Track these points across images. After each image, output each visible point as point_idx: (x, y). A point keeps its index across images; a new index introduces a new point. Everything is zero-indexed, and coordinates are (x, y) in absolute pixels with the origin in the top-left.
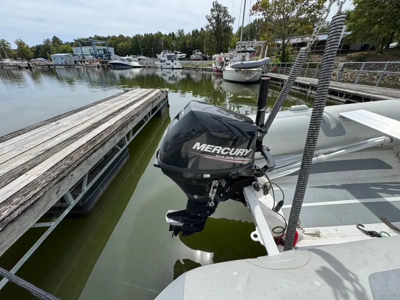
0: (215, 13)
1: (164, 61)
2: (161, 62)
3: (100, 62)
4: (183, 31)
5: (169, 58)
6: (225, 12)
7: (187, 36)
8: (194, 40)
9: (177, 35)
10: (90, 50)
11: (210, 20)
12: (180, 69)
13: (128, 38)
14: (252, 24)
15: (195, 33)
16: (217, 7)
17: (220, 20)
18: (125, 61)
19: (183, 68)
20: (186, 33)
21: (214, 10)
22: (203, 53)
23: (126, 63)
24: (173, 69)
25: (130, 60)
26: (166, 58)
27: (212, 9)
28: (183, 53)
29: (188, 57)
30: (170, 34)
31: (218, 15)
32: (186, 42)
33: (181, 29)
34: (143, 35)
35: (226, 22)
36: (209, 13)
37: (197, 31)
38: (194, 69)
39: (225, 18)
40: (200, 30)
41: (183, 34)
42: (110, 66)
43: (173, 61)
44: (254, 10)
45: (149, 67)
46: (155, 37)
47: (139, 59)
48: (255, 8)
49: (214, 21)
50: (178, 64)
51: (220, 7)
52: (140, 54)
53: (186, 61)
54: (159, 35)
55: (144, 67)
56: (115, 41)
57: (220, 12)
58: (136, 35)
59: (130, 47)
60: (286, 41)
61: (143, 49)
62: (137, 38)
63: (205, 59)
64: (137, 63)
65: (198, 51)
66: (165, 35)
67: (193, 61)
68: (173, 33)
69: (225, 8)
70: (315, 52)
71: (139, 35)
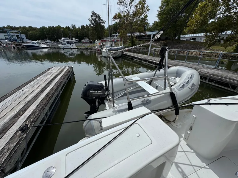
0: (94, 18)
1: (65, 44)
2: (63, 44)
3: (15, 45)
4: (75, 26)
5: (68, 42)
6: (99, 17)
7: (78, 28)
8: (83, 31)
9: (71, 28)
10: (5, 36)
11: (91, 21)
12: (76, 49)
13: (36, 29)
14: (115, 24)
15: (83, 27)
16: (94, 14)
17: (97, 21)
18: (36, 44)
19: (77, 49)
20: (77, 27)
21: (93, 16)
22: (89, 39)
23: (37, 45)
24: (71, 49)
25: (40, 44)
26: (65, 43)
27: (91, 16)
28: (76, 39)
29: (80, 41)
30: (66, 27)
31: (95, 19)
32: (78, 32)
33: (73, 25)
34: (48, 27)
35: (100, 23)
36: (90, 17)
37: (84, 26)
38: (85, 49)
39: (99, 20)
40: (85, 26)
41: (75, 28)
42: (24, 47)
43: (70, 44)
44: (114, 19)
45: (54, 48)
46: (56, 29)
47: (46, 42)
48: (115, 17)
49: (93, 22)
50: (74, 46)
51: (96, 15)
52: (46, 39)
53: (79, 44)
54: (59, 28)
55: (51, 48)
56: (25, 30)
57: (96, 17)
58: (42, 27)
59: (38, 34)
60: (132, 34)
61: (48, 36)
62: (43, 29)
63: (91, 43)
64: (45, 45)
65: (86, 38)
66: (63, 27)
67: (83, 44)
68: (68, 27)
69: (99, 15)
70: (147, 40)
71: (44, 27)
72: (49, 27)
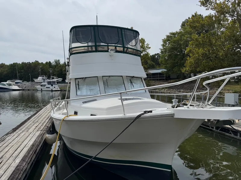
1: (45, 85)
2: (42, 86)
4: (59, 61)
5: (49, 83)
7: (63, 64)
9: (54, 64)
12: (58, 91)
18: (5, 85)
19: (61, 90)
20: (62, 62)
23: (7, 87)
24: (52, 91)
25: (10, 85)
26: (46, 83)
28: (59, 77)
29: (63, 81)
30: (47, 63)
32: (62, 69)
33: (57, 59)
34: (21, 63)
41: (59, 63)
43: (52, 85)
45: (29, 90)
46: (32, 65)
47: (16, 83)
50: (56, 87)
53: (63, 84)
54: (37, 64)
58: (14, 63)
59: (5, 73)
62: (14, 66)
66: (42, 63)
68: (50, 62)
71: (16, 63)
72: (23, 63)
